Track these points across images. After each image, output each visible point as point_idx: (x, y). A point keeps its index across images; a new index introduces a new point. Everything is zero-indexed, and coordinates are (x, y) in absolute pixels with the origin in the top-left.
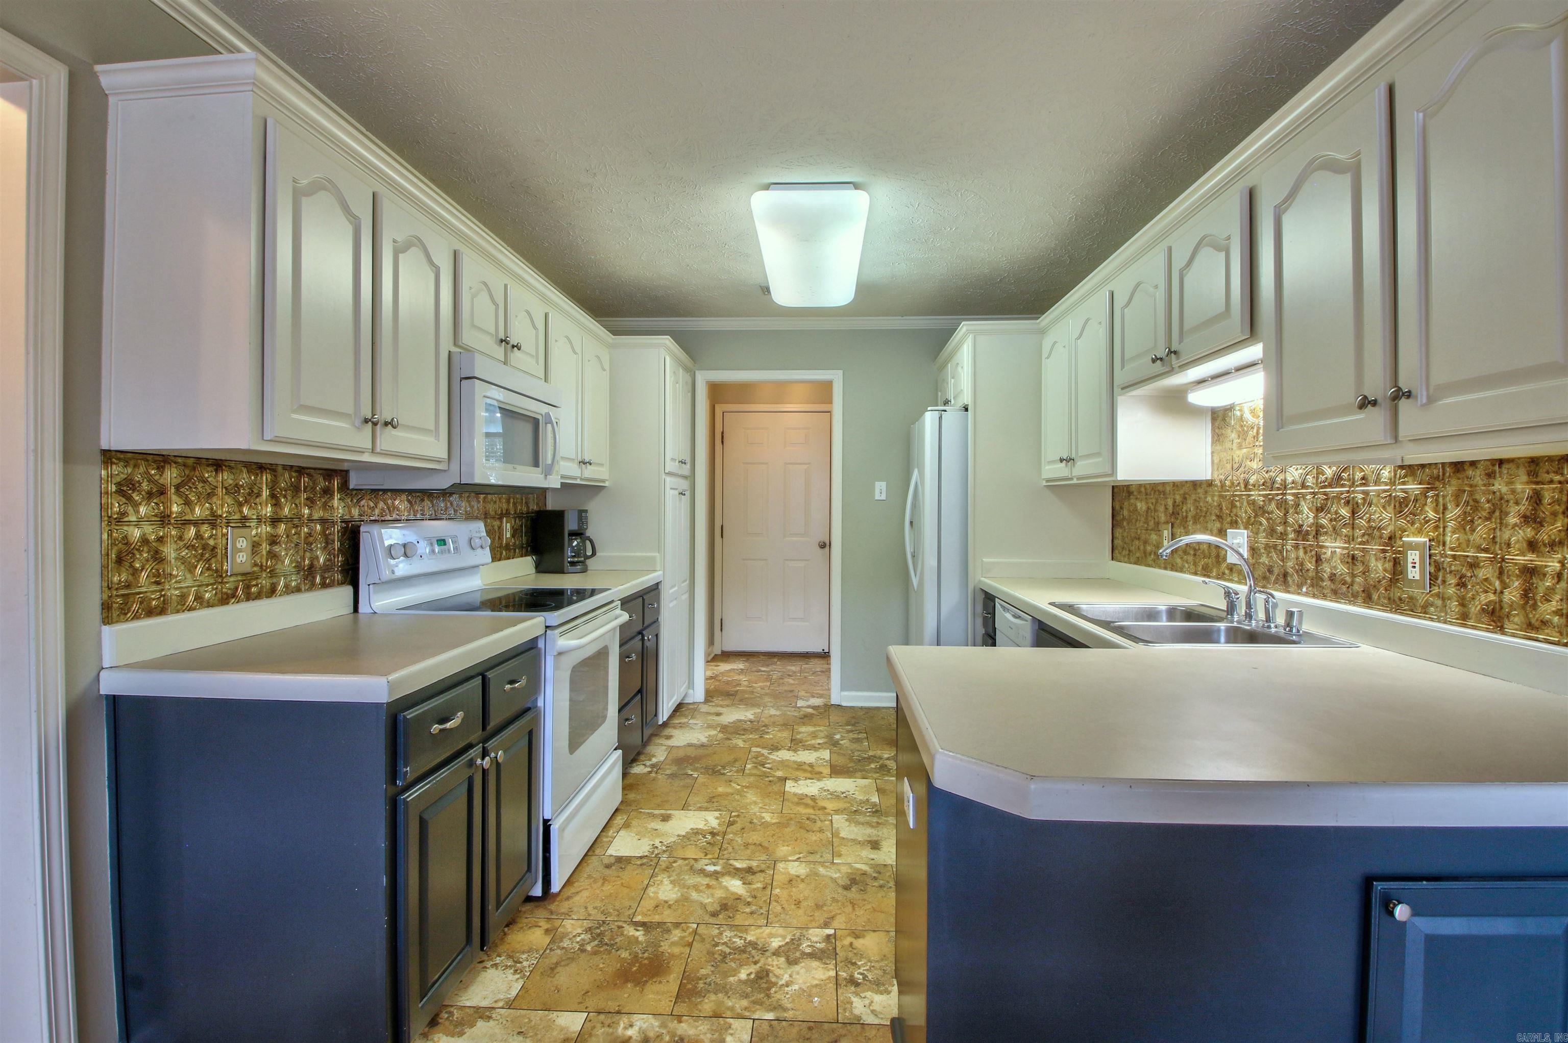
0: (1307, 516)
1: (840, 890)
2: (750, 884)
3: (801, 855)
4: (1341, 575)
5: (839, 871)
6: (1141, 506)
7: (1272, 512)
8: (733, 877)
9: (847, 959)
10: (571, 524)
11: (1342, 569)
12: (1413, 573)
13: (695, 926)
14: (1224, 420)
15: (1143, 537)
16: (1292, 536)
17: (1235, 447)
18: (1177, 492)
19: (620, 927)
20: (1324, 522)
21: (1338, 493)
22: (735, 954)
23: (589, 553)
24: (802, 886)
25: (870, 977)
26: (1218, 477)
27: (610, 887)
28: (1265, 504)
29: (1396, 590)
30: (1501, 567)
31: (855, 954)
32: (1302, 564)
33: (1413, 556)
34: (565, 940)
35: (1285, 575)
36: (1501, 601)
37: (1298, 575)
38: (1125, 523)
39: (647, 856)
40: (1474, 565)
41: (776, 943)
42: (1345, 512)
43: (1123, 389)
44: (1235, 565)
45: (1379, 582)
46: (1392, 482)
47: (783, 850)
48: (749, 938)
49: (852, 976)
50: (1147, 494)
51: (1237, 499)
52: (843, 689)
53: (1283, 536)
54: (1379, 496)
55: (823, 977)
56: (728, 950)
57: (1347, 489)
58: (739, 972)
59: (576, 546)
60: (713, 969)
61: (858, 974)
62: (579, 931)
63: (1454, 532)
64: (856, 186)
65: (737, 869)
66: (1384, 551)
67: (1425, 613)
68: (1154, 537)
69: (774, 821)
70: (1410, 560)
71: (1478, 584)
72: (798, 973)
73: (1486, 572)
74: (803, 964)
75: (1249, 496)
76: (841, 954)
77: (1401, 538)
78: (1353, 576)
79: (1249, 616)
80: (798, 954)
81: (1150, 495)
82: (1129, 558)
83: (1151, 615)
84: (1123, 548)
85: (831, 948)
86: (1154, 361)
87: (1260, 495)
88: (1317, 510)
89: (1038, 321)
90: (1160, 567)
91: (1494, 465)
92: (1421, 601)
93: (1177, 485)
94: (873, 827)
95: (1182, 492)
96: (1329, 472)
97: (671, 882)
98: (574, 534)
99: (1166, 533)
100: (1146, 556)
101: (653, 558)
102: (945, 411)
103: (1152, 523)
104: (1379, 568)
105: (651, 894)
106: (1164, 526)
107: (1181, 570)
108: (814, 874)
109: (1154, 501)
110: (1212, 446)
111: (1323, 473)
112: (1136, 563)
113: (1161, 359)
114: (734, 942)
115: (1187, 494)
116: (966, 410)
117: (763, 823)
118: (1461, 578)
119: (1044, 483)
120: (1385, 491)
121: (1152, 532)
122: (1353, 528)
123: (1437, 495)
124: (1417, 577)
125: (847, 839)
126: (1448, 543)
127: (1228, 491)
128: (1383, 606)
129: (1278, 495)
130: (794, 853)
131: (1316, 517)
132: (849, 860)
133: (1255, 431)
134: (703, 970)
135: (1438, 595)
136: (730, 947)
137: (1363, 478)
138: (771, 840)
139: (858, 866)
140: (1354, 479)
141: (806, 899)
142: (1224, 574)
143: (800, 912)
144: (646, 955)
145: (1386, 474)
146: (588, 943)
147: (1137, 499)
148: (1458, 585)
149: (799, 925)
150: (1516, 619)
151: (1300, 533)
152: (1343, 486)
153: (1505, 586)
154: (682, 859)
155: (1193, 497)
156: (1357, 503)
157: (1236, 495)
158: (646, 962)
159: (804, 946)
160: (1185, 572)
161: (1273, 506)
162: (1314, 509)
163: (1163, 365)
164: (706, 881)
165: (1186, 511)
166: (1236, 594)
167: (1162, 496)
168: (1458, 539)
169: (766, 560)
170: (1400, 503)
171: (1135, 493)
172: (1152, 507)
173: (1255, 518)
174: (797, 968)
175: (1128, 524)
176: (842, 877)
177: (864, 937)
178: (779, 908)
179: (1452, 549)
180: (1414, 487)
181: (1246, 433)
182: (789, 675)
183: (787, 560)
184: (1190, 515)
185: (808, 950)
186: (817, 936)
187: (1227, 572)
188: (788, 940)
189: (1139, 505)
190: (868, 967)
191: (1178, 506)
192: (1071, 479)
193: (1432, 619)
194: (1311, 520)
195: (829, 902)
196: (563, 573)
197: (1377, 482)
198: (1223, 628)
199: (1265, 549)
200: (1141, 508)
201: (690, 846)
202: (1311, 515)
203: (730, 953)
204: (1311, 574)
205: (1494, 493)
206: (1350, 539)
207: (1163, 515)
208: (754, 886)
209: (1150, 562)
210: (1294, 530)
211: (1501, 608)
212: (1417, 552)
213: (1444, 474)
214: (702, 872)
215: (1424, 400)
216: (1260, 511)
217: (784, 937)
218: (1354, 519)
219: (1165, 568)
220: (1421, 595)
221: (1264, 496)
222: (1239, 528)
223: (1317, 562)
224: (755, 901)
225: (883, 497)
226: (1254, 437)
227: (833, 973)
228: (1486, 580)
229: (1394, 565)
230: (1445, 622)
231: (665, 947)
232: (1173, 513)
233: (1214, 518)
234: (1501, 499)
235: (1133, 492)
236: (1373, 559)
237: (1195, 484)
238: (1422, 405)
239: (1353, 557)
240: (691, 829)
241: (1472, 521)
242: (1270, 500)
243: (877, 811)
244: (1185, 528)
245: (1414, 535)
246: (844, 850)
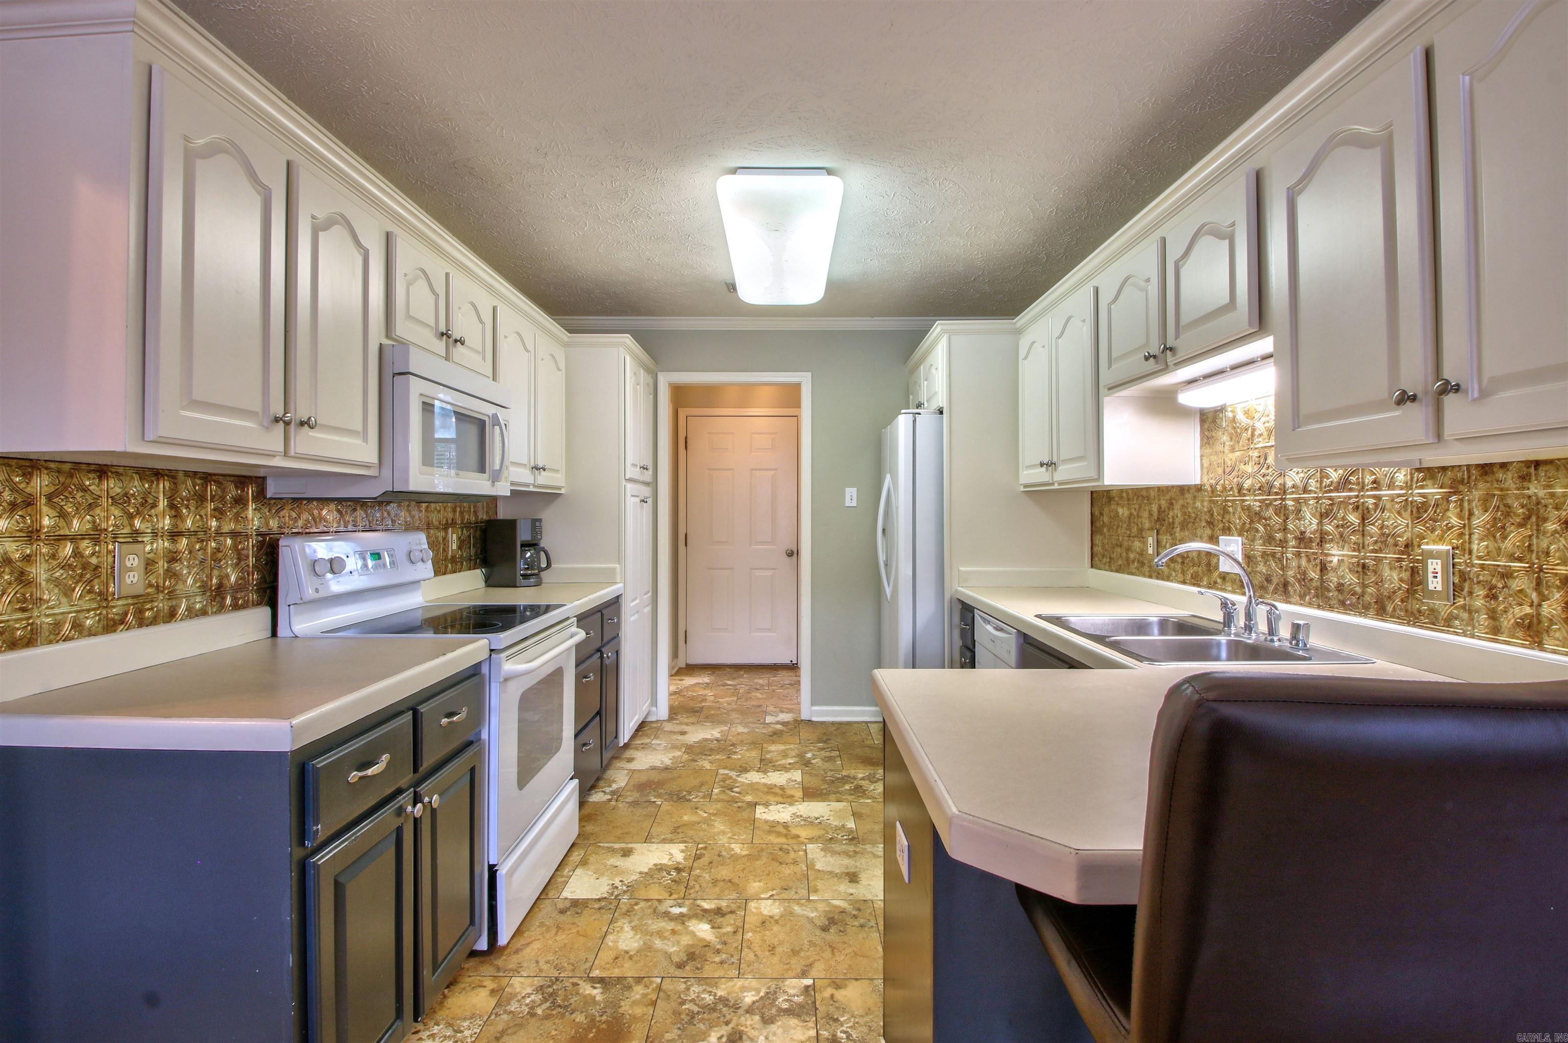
0: (1310, 523)
1: (818, 932)
2: (719, 928)
3: (774, 892)
4: (1350, 585)
5: (816, 909)
6: (1123, 512)
7: (1270, 518)
8: (701, 920)
9: (828, 1015)
10: (524, 534)
11: (1351, 579)
12: (1435, 584)
13: (659, 980)
14: (1214, 421)
15: (1126, 544)
16: (1293, 543)
17: (1227, 448)
18: (1162, 498)
19: (575, 985)
20: (1329, 528)
21: (1345, 497)
22: (704, 1013)
23: (544, 565)
24: (776, 928)
25: (854, 1036)
26: (1208, 481)
27: (564, 936)
28: (1262, 509)
29: (1415, 602)
30: (1538, 578)
31: (837, 1008)
32: (1304, 573)
33: (1435, 565)
34: (512, 1002)
35: (1286, 585)
36: (1539, 614)
37: (1300, 585)
38: (1105, 530)
39: (605, 898)
40: (1507, 575)
41: (749, 998)
42: (1353, 518)
43: (1109, 389)
44: (1228, 573)
45: (1394, 592)
46: (1408, 486)
47: (754, 886)
48: (720, 993)
49: (834, 1035)
50: (1129, 500)
51: (1230, 504)
52: (813, 703)
53: (1283, 543)
54: (1393, 500)
55: (803, 1038)
56: (696, 1009)
57: (1356, 493)
58: (709, 1036)
59: (529, 558)
60: (679, 1032)
61: (841, 1032)
62: (529, 990)
63: (1482, 540)
64: (830, 172)
65: (705, 911)
66: (1399, 560)
67: (1449, 626)
68: (1137, 544)
69: (744, 853)
70: (1430, 569)
71: (1511, 596)
72: (775, 1034)
73: (1521, 583)
74: (780, 1023)
75: (1244, 501)
76: (822, 1009)
77: (1419, 546)
78: (1364, 586)
79: (1249, 628)
80: (774, 1011)
81: (1133, 500)
82: (1110, 566)
83: (1141, 627)
84: (1103, 556)
85: (810, 1002)
86: (1147, 358)
87: (1256, 500)
88: (1321, 516)
89: (1015, 321)
90: (1144, 576)
91: (1529, 467)
92: (1444, 613)
93: (1162, 490)
94: (850, 857)
95: (1168, 497)
96: (1334, 476)
97: (633, 928)
98: (526, 545)
99: (1150, 540)
100: (1129, 564)
101: (614, 569)
102: (919, 414)
103: (1135, 530)
104: (1393, 578)
105: (610, 944)
106: (1148, 533)
107: (1168, 578)
108: (788, 914)
109: (1137, 506)
110: (1201, 449)
111: (1328, 477)
112: (1117, 571)
113: (1155, 357)
114: (703, 999)
115: (1174, 499)
116: (941, 413)
117: (732, 856)
118: (1490, 589)
119: (1022, 489)
120: (1399, 496)
121: (1136, 539)
122: (1363, 535)
123: (1462, 500)
124: (1439, 588)
125: (823, 871)
126: (1475, 551)
127: (1220, 496)
128: (1398, 618)
129: (1276, 500)
130: (766, 890)
131: (1320, 523)
132: (827, 896)
133: (1250, 432)
134: (668, 1034)
135: (1463, 607)
136: (698, 1005)
137: (1374, 482)
138: (742, 875)
139: (836, 902)
140: (1363, 483)
141: (781, 943)
142: (1215, 583)
143: (775, 959)
144: (604, 1018)
145: (1401, 477)
146: (540, 1005)
147: (1118, 504)
148: (1487, 596)
149: (775, 976)
150: (1557, 635)
151: (1302, 539)
152: (1351, 490)
153: (1543, 598)
154: (645, 900)
155: (1181, 502)
156: (1368, 508)
157: (1229, 501)
158: (604, 1026)
159: (781, 1000)
160: (1172, 581)
161: (1270, 512)
162: (1318, 515)
163: (1157, 363)
164: (670, 926)
165: (1173, 517)
166: (1234, 604)
167: (1145, 501)
168: (1487, 547)
169: (731, 569)
170: (1418, 508)
171: (1116, 499)
172: (1135, 513)
173: (1250, 524)
174: (773, 1027)
175: (1109, 530)
176: (819, 917)
177: (845, 987)
178: (751, 956)
179: (1479, 558)
180: (1433, 491)
181: (1239, 436)
182: (757, 689)
183: (754, 569)
184: (1177, 521)
185: (785, 1006)
186: (794, 987)
187: (1219, 581)
188: (762, 994)
189: (1120, 511)
190: (851, 1024)
191: (1164, 511)
192: (1053, 484)
193: (1457, 634)
194: (1314, 527)
195: (806, 947)
196: (515, 586)
197: (1391, 486)
198: (1224, 642)
199: (1262, 557)
200: (1123, 514)
201: (653, 885)
202: (1315, 521)
203: (698, 1013)
204: (1314, 584)
205: (1529, 497)
206: (1360, 547)
207: (1147, 521)
208: (724, 930)
209: (1134, 571)
210: (1296, 538)
211: (1539, 622)
212: (1439, 561)
213: (1469, 477)
214: (667, 915)
215: (1476, 395)
216: (1256, 516)
217: (758, 991)
218: (1364, 525)
219: (1150, 577)
220: (1443, 607)
221: (1259, 501)
222: (1233, 535)
223: (1321, 571)
224: (725, 947)
225: (854, 504)
226: (1249, 440)
227: (813, 1033)
228: (1521, 591)
229: (1412, 575)
230: (1472, 636)
231: (626, 1007)
232: (1158, 519)
233: (1204, 524)
234: (1538, 503)
235: (1114, 498)
236: (1387, 568)
237: (1183, 490)
238: (1474, 400)
239: (1364, 566)
240: (654, 865)
241: (1503, 528)
242: (1268, 506)
243: (853, 839)
244: (1171, 535)
245: (1435, 542)
246: (820, 885)
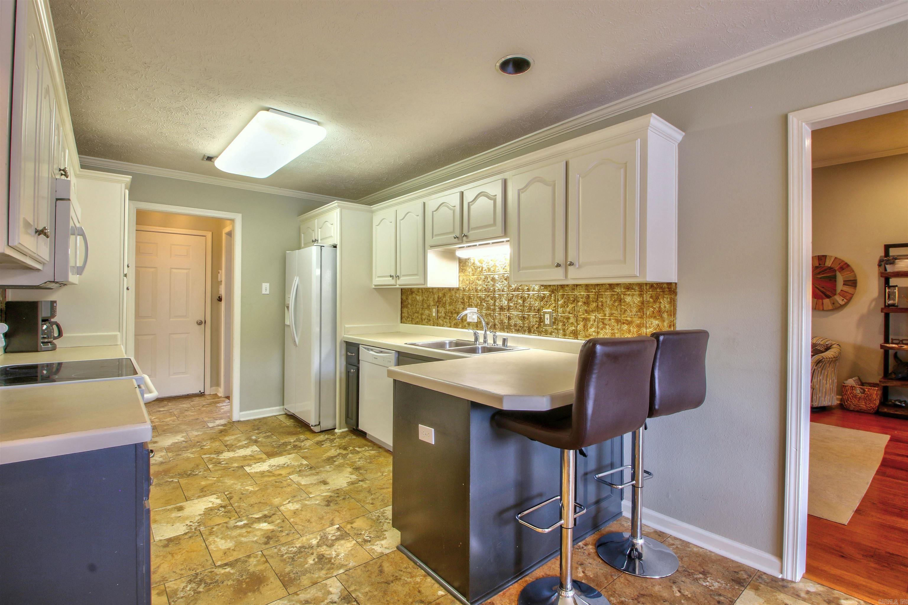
0: (505, 303)
1: (326, 507)
2: (273, 522)
4: (519, 324)
6: (419, 298)
7: (489, 301)
8: (259, 523)
9: (355, 534)
10: (43, 313)
11: (520, 322)
12: (547, 322)
13: (260, 552)
14: (465, 263)
15: (420, 312)
16: (498, 310)
17: (471, 274)
18: (440, 292)
19: (211, 572)
20: (511, 304)
21: (517, 294)
22: (297, 555)
23: (56, 334)
24: (304, 513)
25: (373, 536)
26: (461, 286)
27: (179, 556)
28: (485, 298)
29: (541, 328)
30: (577, 319)
31: (357, 530)
32: (502, 321)
33: (547, 316)
34: (179, 593)
35: (495, 325)
36: (577, 329)
37: (500, 325)
38: (409, 306)
39: (188, 532)
40: (568, 318)
41: (314, 541)
42: (520, 301)
43: (431, 247)
44: (471, 322)
45: (534, 326)
46: (539, 291)
47: (276, 501)
48: (298, 545)
49: (364, 539)
50: (422, 293)
51: (472, 295)
52: (241, 410)
53: (494, 310)
54: (534, 295)
55: (352, 545)
56: (291, 555)
57: (521, 293)
58: (308, 561)
59: (46, 329)
60: (292, 566)
61: (366, 537)
62: (184, 584)
63: (561, 308)
65: (258, 518)
66: (536, 315)
67: (551, 335)
68: (427, 312)
69: (257, 489)
70: (546, 317)
71: (569, 324)
72: (338, 549)
73: (572, 320)
74: (337, 545)
75: (478, 294)
76: (351, 533)
77: (542, 310)
78: (524, 324)
79: (485, 342)
80: (330, 542)
81: (425, 293)
82: (412, 322)
83: (441, 345)
84: (408, 317)
85: (344, 532)
86: (455, 238)
87: (483, 294)
88: (509, 300)
89: (372, 206)
90: (431, 325)
91: (575, 286)
92: (550, 331)
93: (439, 289)
94: (316, 475)
95: (443, 292)
96: (514, 286)
97: (222, 538)
98: (45, 320)
99: (434, 310)
100: (422, 321)
101: (115, 337)
102: (324, 246)
103: (425, 306)
104: (533, 321)
105: (214, 549)
106: (433, 307)
107: (443, 326)
108: (305, 505)
109: (427, 296)
110: (459, 273)
111: (511, 287)
112: (416, 324)
113: (458, 237)
114: (292, 550)
115: (446, 293)
116: (335, 247)
117: (251, 492)
118: (563, 323)
119: (374, 287)
120: (536, 294)
121: (426, 310)
122: (524, 307)
123: (555, 296)
124: (549, 323)
125: (307, 484)
126: (559, 311)
127: (467, 292)
128: (535, 334)
129: (491, 294)
130: (285, 500)
131: (508, 303)
132: (317, 493)
133: (481, 268)
134: (287, 569)
135: (555, 329)
137: (528, 289)
138: (264, 498)
139: (324, 494)
140: (524, 289)
141: (311, 517)
142: (465, 326)
143: (314, 524)
144: (245, 577)
145: (537, 288)
147: (416, 295)
148: (562, 325)
149: (319, 530)
150: (582, 335)
151: (502, 308)
152: (519, 291)
153: (578, 324)
154: (216, 525)
155: (449, 294)
156: (525, 298)
157: (471, 294)
158: (248, 580)
159: (330, 537)
160: (444, 327)
161: (489, 299)
162: (507, 300)
163: (459, 240)
164: (244, 530)
165: (445, 300)
166: (478, 333)
167: (431, 294)
168: (562, 310)
170: (542, 298)
171: (416, 292)
172: (426, 299)
173: (480, 303)
174: (335, 547)
175: (411, 306)
176: (321, 502)
177: (354, 522)
178: (300, 527)
179: (560, 313)
180: (547, 293)
181: (476, 269)
182: (186, 410)
183: (172, 334)
184: (447, 302)
185: (334, 538)
186: (332, 530)
187: (467, 325)
188: (319, 538)
189: (418, 298)
190: (368, 533)
191: (441, 298)
192: (396, 285)
193: (554, 337)
194: (506, 304)
195: (325, 515)
196: (37, 351)
197: (533, 290)
198: (480, 347)
199: (485, 315)
200: (419, 299)
201: (214, 518)
202: (506, 302)
203: (294, 556)
204: (506, 324)
205: (574, 295)
206: (522, 311)
207: (432, 302)
208: (276, 522)
209: (425, 323)
210: (499, 308)
211: (577, 331)
212: (549, 315)
213: (558, 289)
214: (236, 527)
215: (578, 267)
216: (482, 300)
217: (316, 538)
218: (524, 303)
219: (434, 325)
220: (549, 329)
221: (485, 295)
222: (473, 307)
223: (509, 319)
224: (283, 528)
225: (268, 292)
226: (480, 271)
227: (355, 542)
228: (572, 323)
229: (540, 319)
230: (558, 337)
231: (252, 569)
232: (438, 301)
233: (460, 303)
234: (577, 297)
235: (414, 292)
236: (531, 318)
237: (450, 289)
238: (577, 268)
239: (524, 317)
240: (205, 509)
241: (567, 304)
242: (488, 296)
243: (311, 467)
244: (444, 308)
245: (547, 309)
246: (310, 490)
